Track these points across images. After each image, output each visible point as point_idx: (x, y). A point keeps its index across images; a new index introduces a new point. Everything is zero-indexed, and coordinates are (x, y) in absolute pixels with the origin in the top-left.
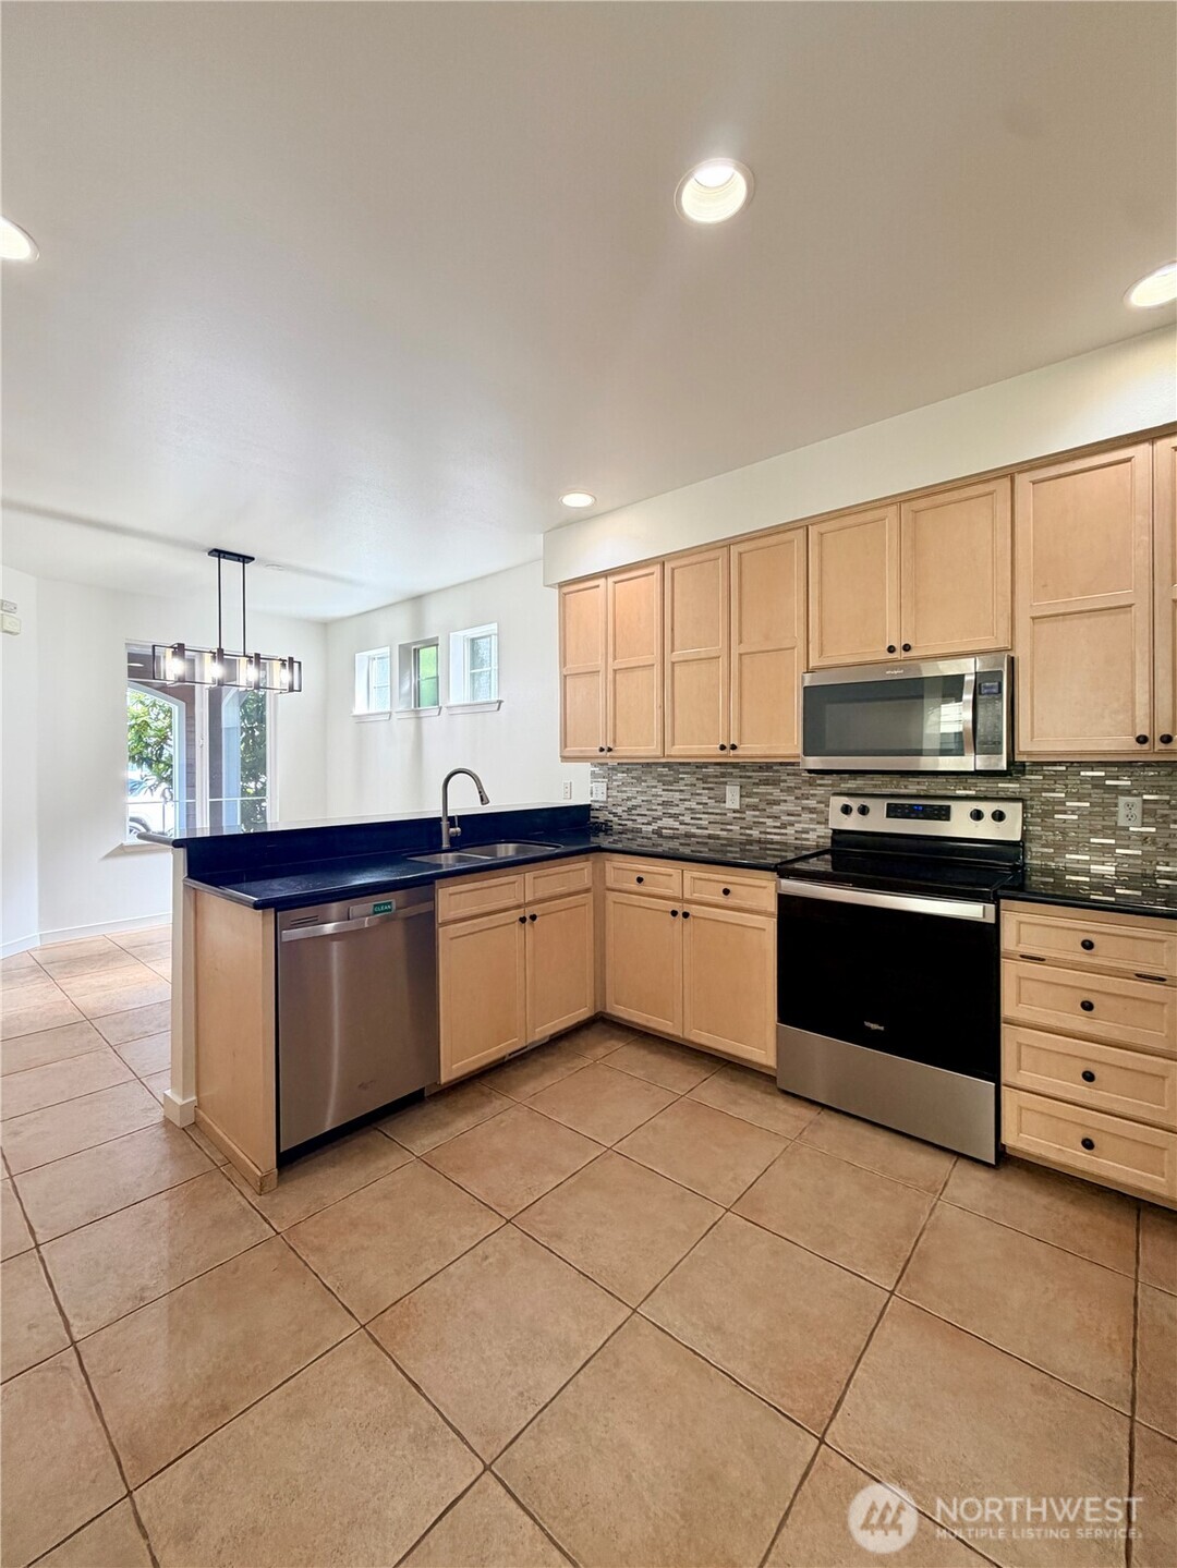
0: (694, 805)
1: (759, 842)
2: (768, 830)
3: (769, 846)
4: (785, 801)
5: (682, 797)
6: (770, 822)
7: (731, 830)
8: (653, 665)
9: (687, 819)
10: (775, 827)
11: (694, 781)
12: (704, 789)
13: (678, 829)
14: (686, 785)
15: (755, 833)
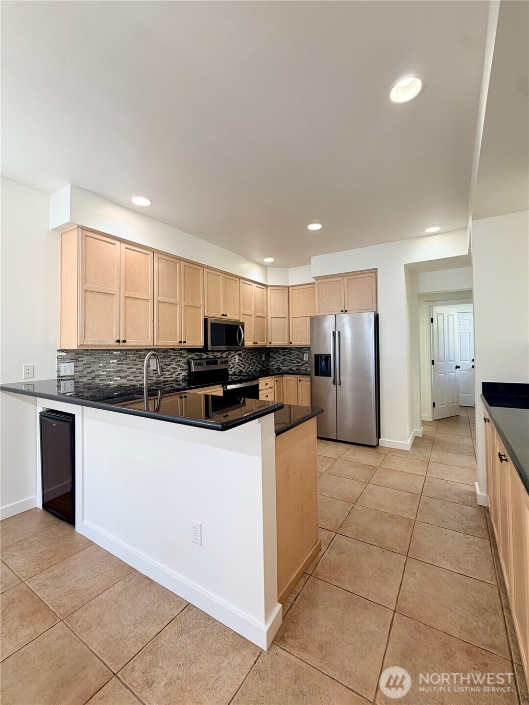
0: (134, 370)
1: (164, 382)
2: (167, 377)
3: (167, 383)
4: (172, 364)
5: (128, 367)
6: (167, 373)
7: (152, 379)
8: (149, 300)
9: (131, 378)
10: (169, 375)
11: (135, 358)
12: (140, 361)
13: (126, 384)
14: (131, 360)
15: (162, 379)
